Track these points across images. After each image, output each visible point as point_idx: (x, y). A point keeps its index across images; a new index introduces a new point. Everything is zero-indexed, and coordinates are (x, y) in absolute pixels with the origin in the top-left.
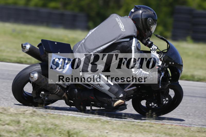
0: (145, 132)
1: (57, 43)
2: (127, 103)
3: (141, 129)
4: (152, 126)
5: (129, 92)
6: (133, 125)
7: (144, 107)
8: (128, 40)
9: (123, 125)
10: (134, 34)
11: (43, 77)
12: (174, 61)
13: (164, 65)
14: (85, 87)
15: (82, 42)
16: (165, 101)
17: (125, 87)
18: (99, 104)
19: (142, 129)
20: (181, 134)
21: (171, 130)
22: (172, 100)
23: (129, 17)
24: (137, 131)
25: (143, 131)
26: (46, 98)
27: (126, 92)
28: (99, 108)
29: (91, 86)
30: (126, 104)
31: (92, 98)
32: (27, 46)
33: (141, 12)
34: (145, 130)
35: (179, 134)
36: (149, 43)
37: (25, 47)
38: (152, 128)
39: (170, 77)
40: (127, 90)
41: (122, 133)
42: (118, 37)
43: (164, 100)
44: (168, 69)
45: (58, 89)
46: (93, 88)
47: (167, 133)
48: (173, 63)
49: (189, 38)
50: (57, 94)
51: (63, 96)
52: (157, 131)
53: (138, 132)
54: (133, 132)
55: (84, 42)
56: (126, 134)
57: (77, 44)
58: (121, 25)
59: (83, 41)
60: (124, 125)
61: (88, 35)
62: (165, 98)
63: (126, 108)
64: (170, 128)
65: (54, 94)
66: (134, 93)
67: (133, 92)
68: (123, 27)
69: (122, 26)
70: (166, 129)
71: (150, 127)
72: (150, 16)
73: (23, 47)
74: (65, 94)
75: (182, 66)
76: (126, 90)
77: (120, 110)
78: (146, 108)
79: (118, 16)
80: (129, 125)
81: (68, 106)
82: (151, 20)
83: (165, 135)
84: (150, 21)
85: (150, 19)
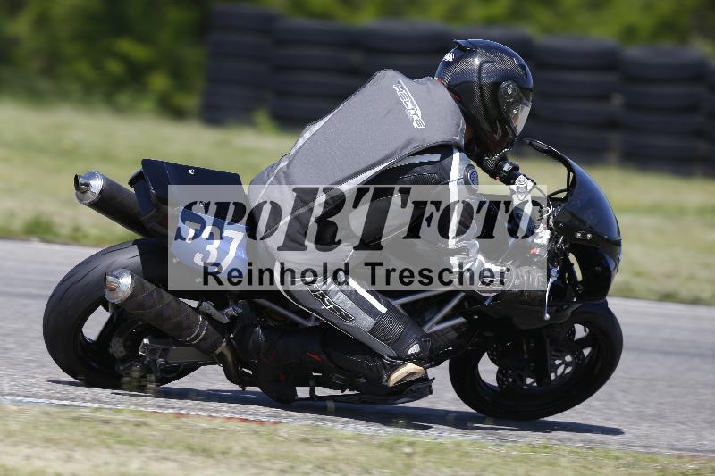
0: (119, 442)
1: (197, 170)
2: (432, 372)
3: (105, 434)
4: (145, 424)
5: (440, 334)
6: (76, 419)
7: (490, 388)
8: (436, 157)
9: (41, 421)
10: (457, 138)
11: (151, 287)
12: (591, 227)
13: (557, 242)
14: (289, 318)
15: (279, 168)
16: (563, 367)
17: (427, 319)
18: (338, 379)
19: (110, 434)
20: (245, 448)
21: (210, 435)
22: (586, 361)
23: (436, 79)
24: (93, 440)
25: (111, 442)
26: (161, 361)
27: (430, 335)
28: (339, 393)
29: (313, 318)
30: (430, 377)
31: (317, 357)
32: (92, 183)
33: (477, 61)
34: (119, 437)
35: (237, 449)
36: (507, 167)
37: (88, 185)
38: (143, 431)
39: (577, 283)
40: (432, 327)
41: (37, 449)
42: (403, 149)
43: (557, 362)
44: (572, 258)
45: (201, 327)
46: (318, 324)
47: (195, 447)
48: (589, 236)
49: (262, 117)
50: (196, 346)
51: (218, 351)
52: (163, 441)
53: (95, 445)
54: (79, 444)
55: (288, 166)
56: (54, 451)
57: (263, 172)
58: (410, 106)
59: (284, 164)
60: (46, 418)
61: (301, 142)
62: (562, 357)
63: (431, 392)
64: (205, 430)
65: (188, 345)
66: (457, 338)
67: (453, 335)
68: (419, 113)
69: (414, 112)
70: (191, 431)
71: (138, 425)
72: (508, 76)
73: (81, 187)
74: (224, 344)
75: (619, 244)
76: (430, 328)
77: (410, 397)
78: (498, 390)
79: (401, 78)
80: (62, 421)
81: (236, 388)
82: (514, 90)
83: (189, 452)
84: (510, 91)
85: (508, 86)
